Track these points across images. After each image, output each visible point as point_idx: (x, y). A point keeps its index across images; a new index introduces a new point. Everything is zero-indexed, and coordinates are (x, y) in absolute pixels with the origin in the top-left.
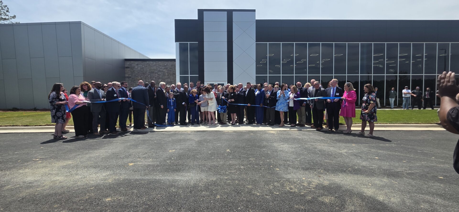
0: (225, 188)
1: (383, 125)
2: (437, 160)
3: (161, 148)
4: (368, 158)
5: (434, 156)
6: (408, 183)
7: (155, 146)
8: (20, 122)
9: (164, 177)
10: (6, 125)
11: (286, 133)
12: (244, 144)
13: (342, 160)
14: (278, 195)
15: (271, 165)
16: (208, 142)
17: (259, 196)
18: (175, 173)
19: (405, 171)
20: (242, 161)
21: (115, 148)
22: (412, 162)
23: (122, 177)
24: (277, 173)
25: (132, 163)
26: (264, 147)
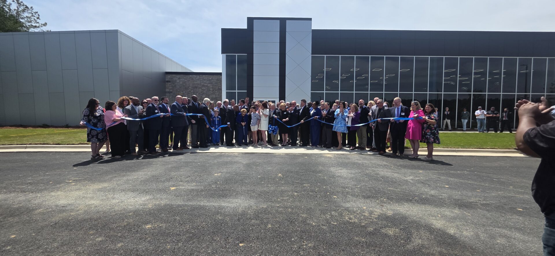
0: (277, 216)
1: (454, 149)
2: (515, 189)
3: (205, 172)
4: (437, 187)
5: (512, 185)
6: (482, 215)
7: (199, 168)
8: (51, 140)
9: (209, 203)
10: (36, 143)
11: (345, 156)
12: (298, 168)
13: (407, 188)
14: (336, 225)
15: (328, 192)
16: (257, 166)
17: (315, 226)
18: (221, 199)
19: (479, 202)
20: (295, 187)
21: (155, 170)
22: (487, 191)
23: (163, 203)
24: (335, 202)
25: (174, 187)
26: (320, 172)
